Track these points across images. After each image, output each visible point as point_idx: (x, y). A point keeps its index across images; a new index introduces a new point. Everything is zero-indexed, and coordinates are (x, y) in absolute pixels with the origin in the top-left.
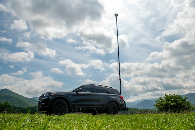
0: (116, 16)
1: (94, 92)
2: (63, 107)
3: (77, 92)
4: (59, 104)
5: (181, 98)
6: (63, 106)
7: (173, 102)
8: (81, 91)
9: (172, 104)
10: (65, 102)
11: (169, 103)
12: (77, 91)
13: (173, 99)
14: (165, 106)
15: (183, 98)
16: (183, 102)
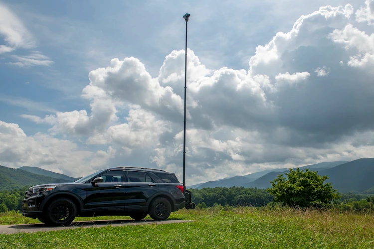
0: (187, 20)
1: (127, 181)
2: (68, 211)
3: (93, 184)
4: (60, 207)
5: (316, 178)
6: (67, 209)
7: (301, 185)
8: (101, 181)
9: (298, 188)
10: (71, 202)
11: (294, 186)
12: (93, 181)
13: (301, 179)
14: (285, 191)
15: (320, 178)
16: (317, 186)
